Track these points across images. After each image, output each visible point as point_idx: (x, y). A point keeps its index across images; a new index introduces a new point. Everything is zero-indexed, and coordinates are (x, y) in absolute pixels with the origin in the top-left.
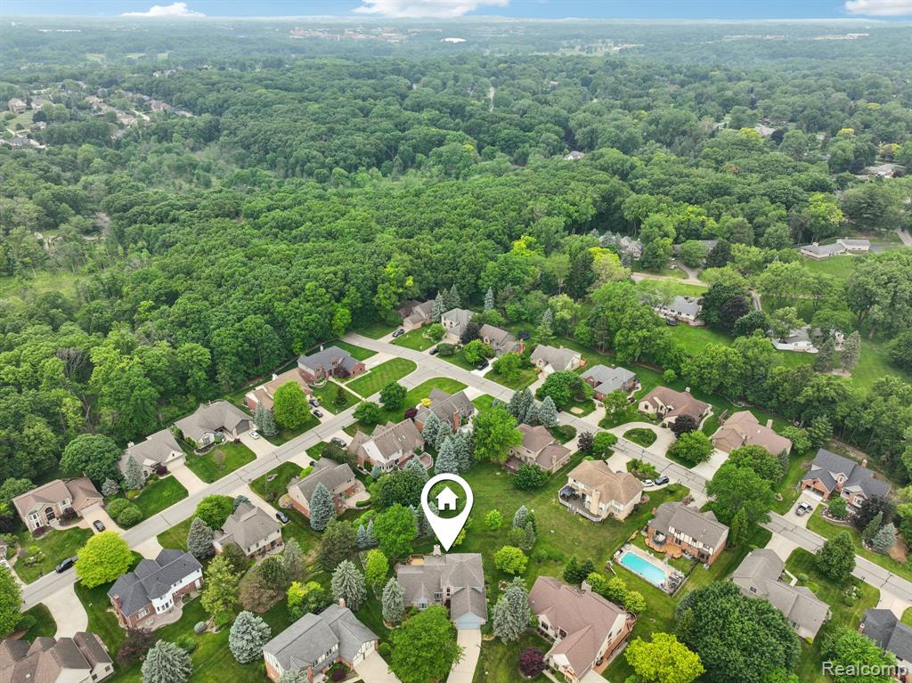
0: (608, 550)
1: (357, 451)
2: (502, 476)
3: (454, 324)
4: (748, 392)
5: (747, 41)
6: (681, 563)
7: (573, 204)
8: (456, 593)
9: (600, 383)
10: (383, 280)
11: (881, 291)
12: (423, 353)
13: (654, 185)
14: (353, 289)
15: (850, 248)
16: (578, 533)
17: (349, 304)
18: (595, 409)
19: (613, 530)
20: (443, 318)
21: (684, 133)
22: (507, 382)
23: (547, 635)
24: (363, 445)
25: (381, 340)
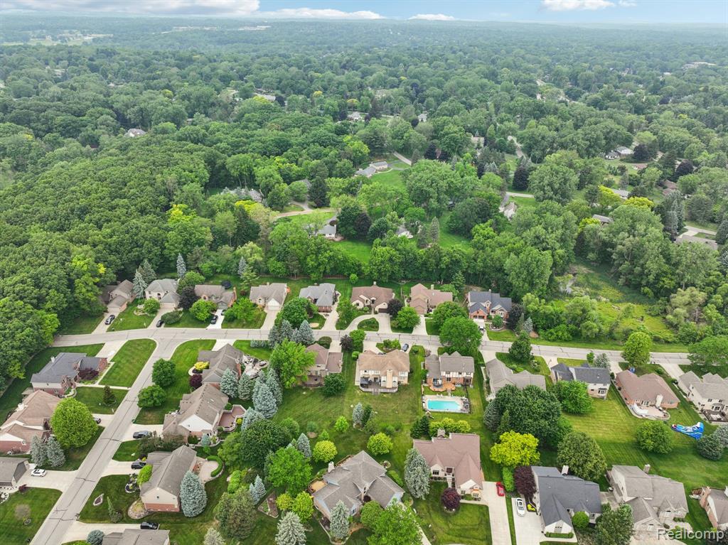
0: (416, 406)
1: (176, 431)
2: (309, 394)
3: (162, 295)
4: (407, 272)
5: (196, 31)
6: (458, 392)
7: (191, 172)
8: (370, 488)
9: (316, 300)
10: (76, 274)
11: (431, 189)
12: (149, 328)
13: (232, 146)
14: (52, 292)
15: (378, 168)
16: (392, 406)
17: (54, 308)
18: (325, 320)
19: (408, 392)
20: (147, 293)
21: (213, 105)
22: (244, 325)
23: (439, 478)
24: (180, 424)
25: (96, 332)
